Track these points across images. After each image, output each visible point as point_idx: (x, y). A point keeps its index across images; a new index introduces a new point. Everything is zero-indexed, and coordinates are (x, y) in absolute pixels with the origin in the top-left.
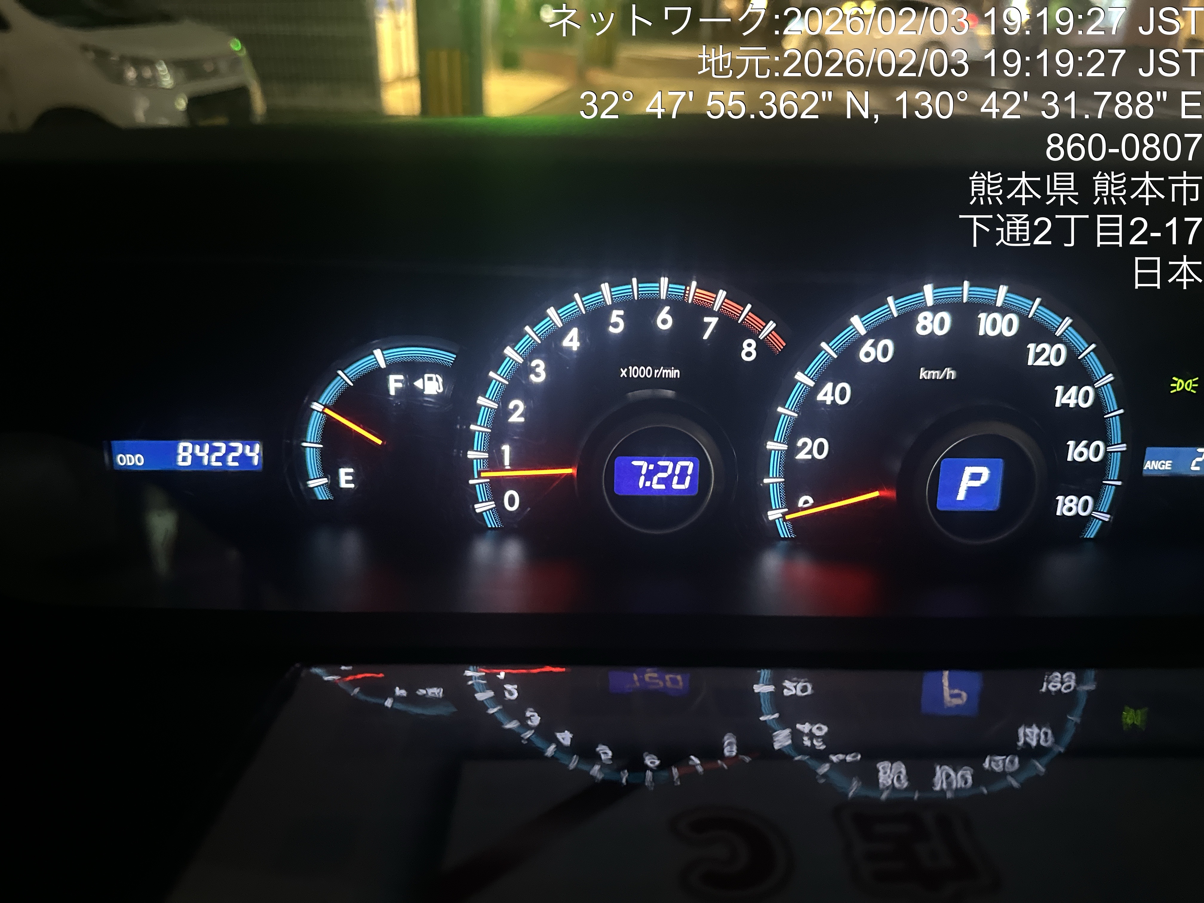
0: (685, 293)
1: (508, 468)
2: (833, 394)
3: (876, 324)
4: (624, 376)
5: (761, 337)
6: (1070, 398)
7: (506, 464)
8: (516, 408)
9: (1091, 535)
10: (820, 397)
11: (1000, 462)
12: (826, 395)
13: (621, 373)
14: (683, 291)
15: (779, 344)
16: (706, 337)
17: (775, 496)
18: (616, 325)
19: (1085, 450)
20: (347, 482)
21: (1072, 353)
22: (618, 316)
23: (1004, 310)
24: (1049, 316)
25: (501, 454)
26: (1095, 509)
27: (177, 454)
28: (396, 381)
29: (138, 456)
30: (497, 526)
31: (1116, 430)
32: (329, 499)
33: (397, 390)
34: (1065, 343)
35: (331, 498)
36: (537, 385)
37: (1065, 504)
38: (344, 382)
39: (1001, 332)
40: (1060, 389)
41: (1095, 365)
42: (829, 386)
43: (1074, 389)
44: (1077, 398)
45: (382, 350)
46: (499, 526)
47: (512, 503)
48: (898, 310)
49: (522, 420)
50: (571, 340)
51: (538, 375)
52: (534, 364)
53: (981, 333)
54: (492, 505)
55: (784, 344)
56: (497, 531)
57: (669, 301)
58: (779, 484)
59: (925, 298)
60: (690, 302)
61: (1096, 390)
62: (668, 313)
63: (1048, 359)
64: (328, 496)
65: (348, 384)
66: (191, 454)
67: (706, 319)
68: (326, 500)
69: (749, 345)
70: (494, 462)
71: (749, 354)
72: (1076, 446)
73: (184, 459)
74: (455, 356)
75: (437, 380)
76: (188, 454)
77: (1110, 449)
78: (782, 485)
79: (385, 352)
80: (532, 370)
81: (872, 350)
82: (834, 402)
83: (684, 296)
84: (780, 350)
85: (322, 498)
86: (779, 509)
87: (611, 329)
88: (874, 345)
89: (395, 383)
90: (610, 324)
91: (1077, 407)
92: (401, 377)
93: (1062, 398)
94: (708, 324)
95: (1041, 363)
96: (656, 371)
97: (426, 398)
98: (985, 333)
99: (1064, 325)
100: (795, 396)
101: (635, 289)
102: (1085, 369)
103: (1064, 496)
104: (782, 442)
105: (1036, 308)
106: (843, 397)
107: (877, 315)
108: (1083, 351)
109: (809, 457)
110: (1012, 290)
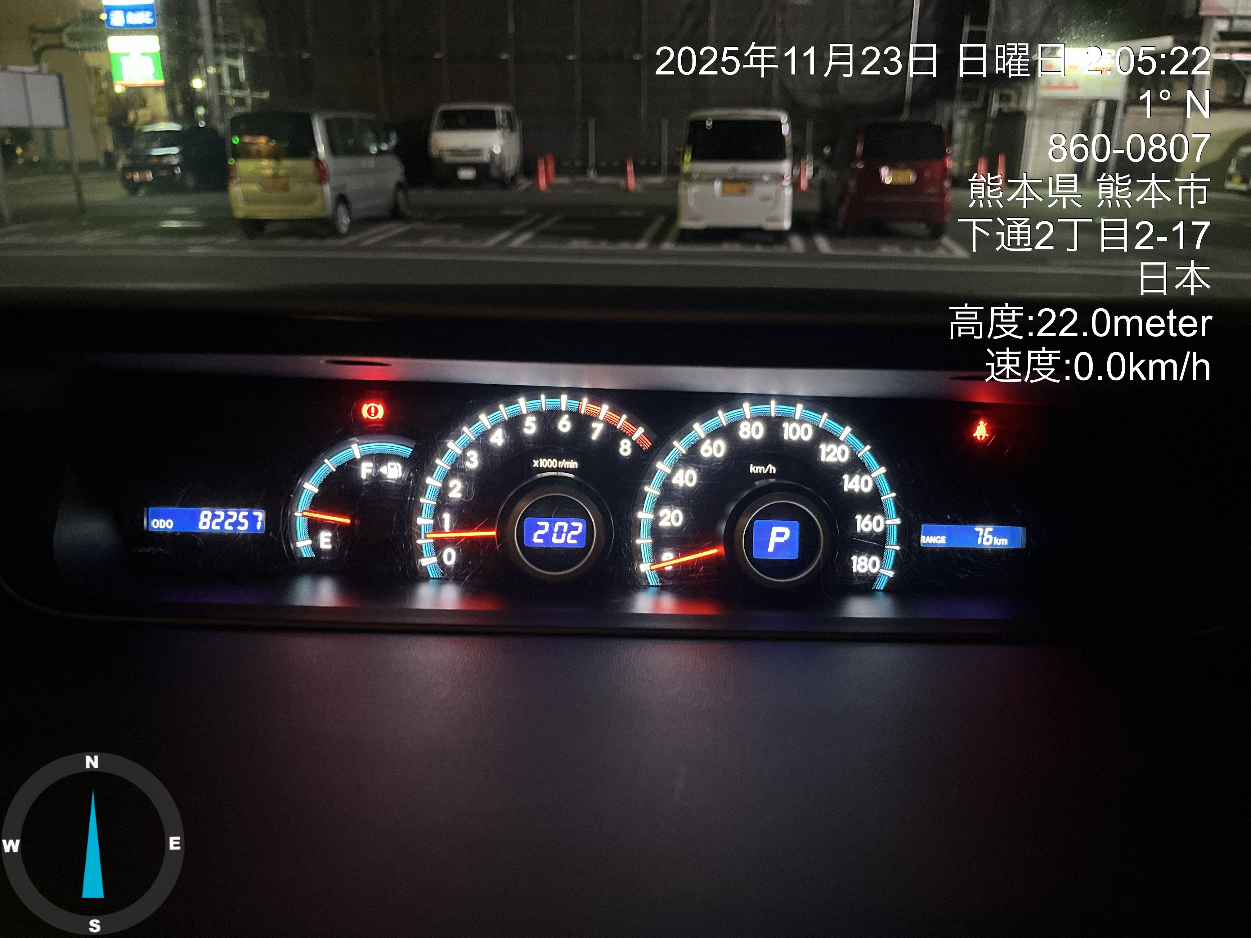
0: (579, 406)
1: (448, 531)
2: (684, 479)
3: (712, 430)
4: (536, 467)
5: (634, 438)
6: (854, 484)
7: (445, 529)
8: (455, 486)
9: (880, 588)
10: (675, 481)
11: (797, 523)
12: (678, 479)
13: (533, 463)
14: (578, 405)
15: (647, 444)
16: (595, 437)
17: (645, 552)
18: (529, 428)
19: (869, 523)
20: (326, 543)
21: (854, 454)
22: (531, 421)
23: (801, 422)
24: (834, 426)
25: (442, 520)
26: (881, 568)
27: (199, 520)
28: (367, 468)
29: (169, 521)
30: (437, 577)
31: (891, 508)
32: (312, 557)
33: (367, 474)
34: (847, 445)
35: (313, 556)
36: (471, 471)
37: (858, 563)
38: (329, 468)
39: (800, 437)
40: (846, 477)
41: (871, 461)
42: (680, 472)
43: (856, 477)
44: (860, 484)
45: (359, 445)
46: (439, 577)
47: (449, 557)
48: (727, 421)
49: (459, 496)
50: (497, 438)
51: (472, 462)
52: (469, 454)
53: (786, 438)
54: (434, 560)
55: (650, 444)
56: (437, 580)
57: (568, 412)
58: (648, 544)
59: (744, 413)
60: (582, 412)
61: (873, 479)
62: (567, 420)
63: (836, 456)
64: (311, 554)
65: (331, 470)
67: (594, 425)
68: (309, 557)
69: (626, 444)
70: (437, 527)
71: (625, 450)
72: (863, 518)
73: (204, 524)
74: (412, 450)
75: (397, 467)
76: (207, 520)
77: (888, 522)
78: (650, 546)
79: (360, 447)
80: (467, 459)
81: (709, 448)
82: (685, 485)
83: (578, 408)
84: (648, 448)
85: (306, 555)
86: (648, 563)
87: (526, 431)
88: (711, 445)
89: (366, 470)
90: (525, 427)
91: (860, 490)
92: (371, 465)
93: (848, 484)
94: (595, 428)
95: (831, 459)
96: (560, 463)
97: (388, 481)
98: (789, 438)
99: (846, 432)
100: (657, 480)
101: (544, 402)
102: (864, 464)
103: (858, 557)
104: (649, 512)
105: (824, 420)
106: (691, 480)
107: (712, 424)
108: (861, 451)
109: (669, 524)
110: (806, 408)
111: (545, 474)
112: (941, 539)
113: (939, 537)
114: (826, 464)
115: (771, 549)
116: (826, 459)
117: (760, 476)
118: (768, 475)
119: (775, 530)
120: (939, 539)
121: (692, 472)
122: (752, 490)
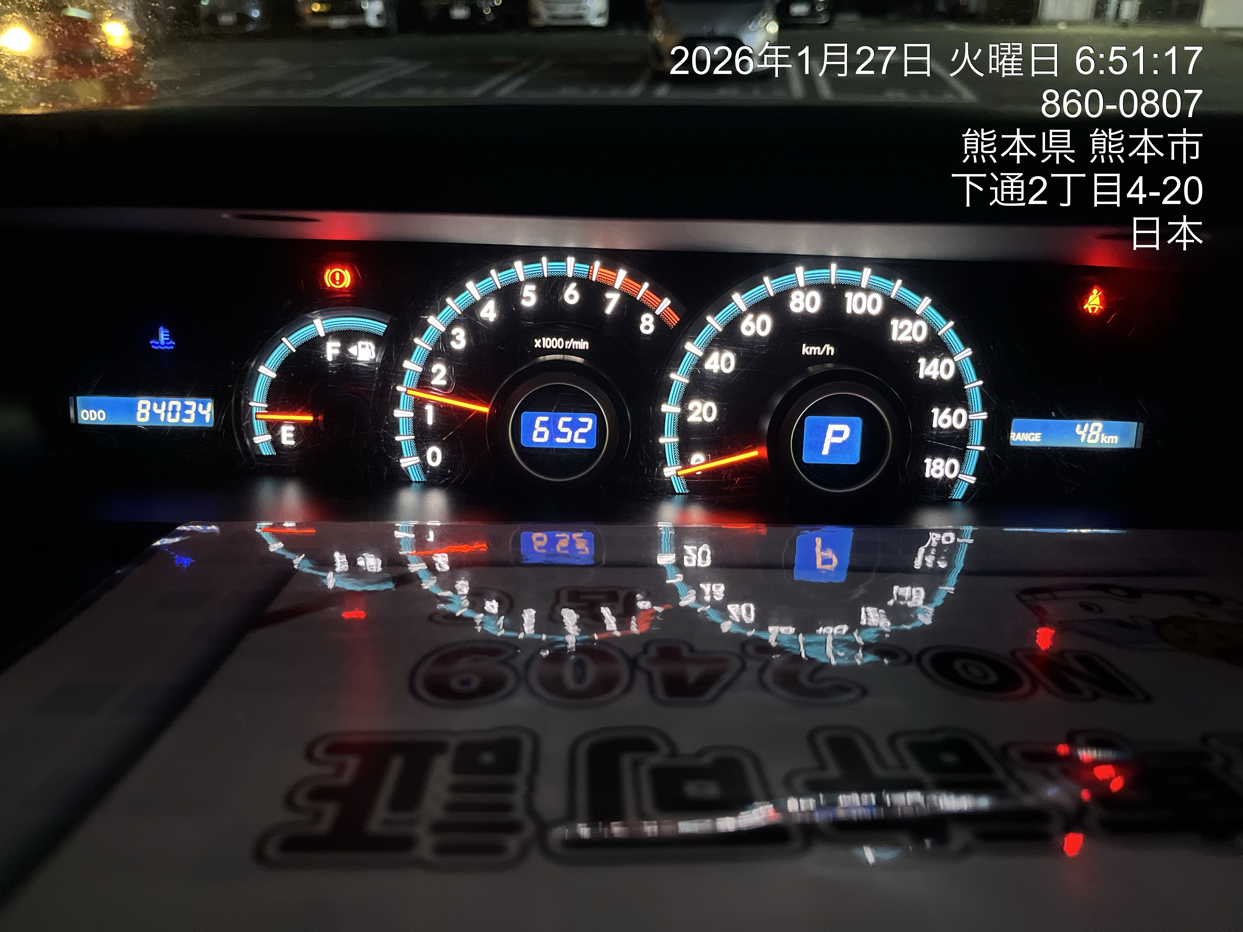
0: (589, 272)
2: (719, 363)
3: (755, 301)
4: (538, 347)
5: (658, 312)
6: (932, 369)
7: (429, 423)
8: (439, 371)
9: (958, 497)
10: (708, 366)
11: (858, 421)
12: (712, 364)
13: (535, 343)
14: (588, 270)
15: (674, 319)
16: (609, 310)
17: (671, 454)
18: (528, 299)
19: (948, 418)
20: (288, 439)
21: (932, 331)
22: (530, 291)
23: (868, 291)
24: (909, 297)
25: (425, 413)
26: (960, 473)
27: (136, 411)
28: (333, 348)
29: (101, 411)
30: (421, 480)
31: (976, 399)
32: (272, 455)
33: (333, 356)
34: (926, 321)
35: (274, 454)
36: (458, 351)
37: (932, 467)
38: (288, 348)
39: (867, 310)
40: (922, 361)
41: (954, 340)
42: (715, 355)
43: (935, 361)
44: (939, 370)
45: (322, 320)
46: (423, 480)
47: (434, 458)
48: (774, 290)
49: (444, 383)
50: (488, 312)
51: (458, 342)
52: (454, 332)
53: (849, 311)
54: (417, 460)
55: (678, 320)
56: (420, 485)
57: (574, 279)
58: (674, 443)
59: (797, 280)
60: (594, 279)
61: (956, 363)
62: (575, 289)
63: (911, 334)
64: (271, 452)
65: (291, 351)
66: (149, 411)
67: (608, 295)
68: (269, 455)
69: (647, 319)
70: (419, 420)
71: (647, 327)
72: (941, 412)
73: (143, 415)
74: (386, 326)
75: (370, 348)
76: (146, 411)
77: (971, 417)
78: (676, 446)
79: (324, 322)
80: (453, 338)
81: (752, 325)
82: (720, 371)
83: (589, 274)
84: (675, 325)
85: (266, 452)
86: (674, 466)
87: (525, 303)
88: (754, 320)
89: (332, 350)
90: (523, 298)
91: (939, 379)
92: (338, 344)
93: (925, 369)
94: (610, 300)
95: (904, 338)
96: (567, 343)
97: (360, 364)
98: (853, 311)
99: (924, 304)
100: (686, 364)
101: (545, 267)
102: (945, 344)
103: (933, 459)
104: (675, 405)
105: (897, 289)
106: (728, 366)
107: (756, 294)
108: (942, 328)
109: (699, 420)
110: (875, 273)
111: (549, 357)
112: (1034, 436)
113: (1033, 434)
114: (897, 344)
115: (825, 451)
116: (898, 337)
117: (814, 359)
118: (825, 358)
119: (832, 428)
120: (1032, 436)
121: (729, 355)
122: (804, 378)
